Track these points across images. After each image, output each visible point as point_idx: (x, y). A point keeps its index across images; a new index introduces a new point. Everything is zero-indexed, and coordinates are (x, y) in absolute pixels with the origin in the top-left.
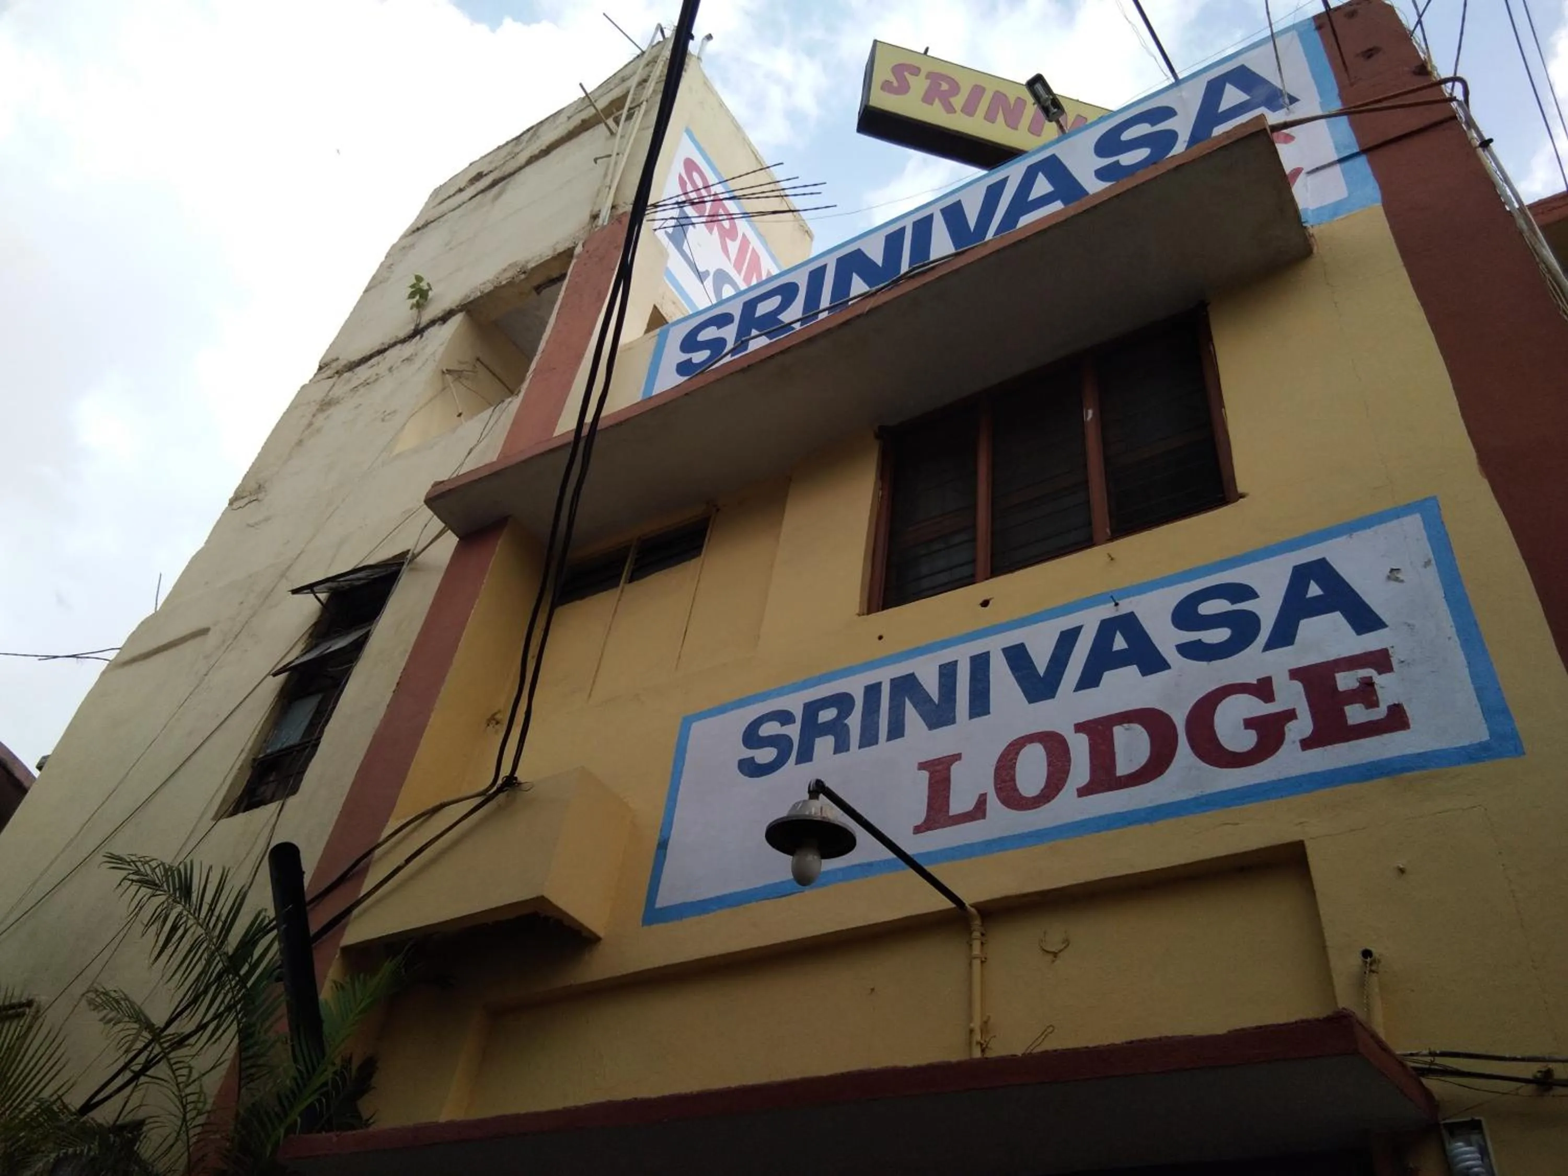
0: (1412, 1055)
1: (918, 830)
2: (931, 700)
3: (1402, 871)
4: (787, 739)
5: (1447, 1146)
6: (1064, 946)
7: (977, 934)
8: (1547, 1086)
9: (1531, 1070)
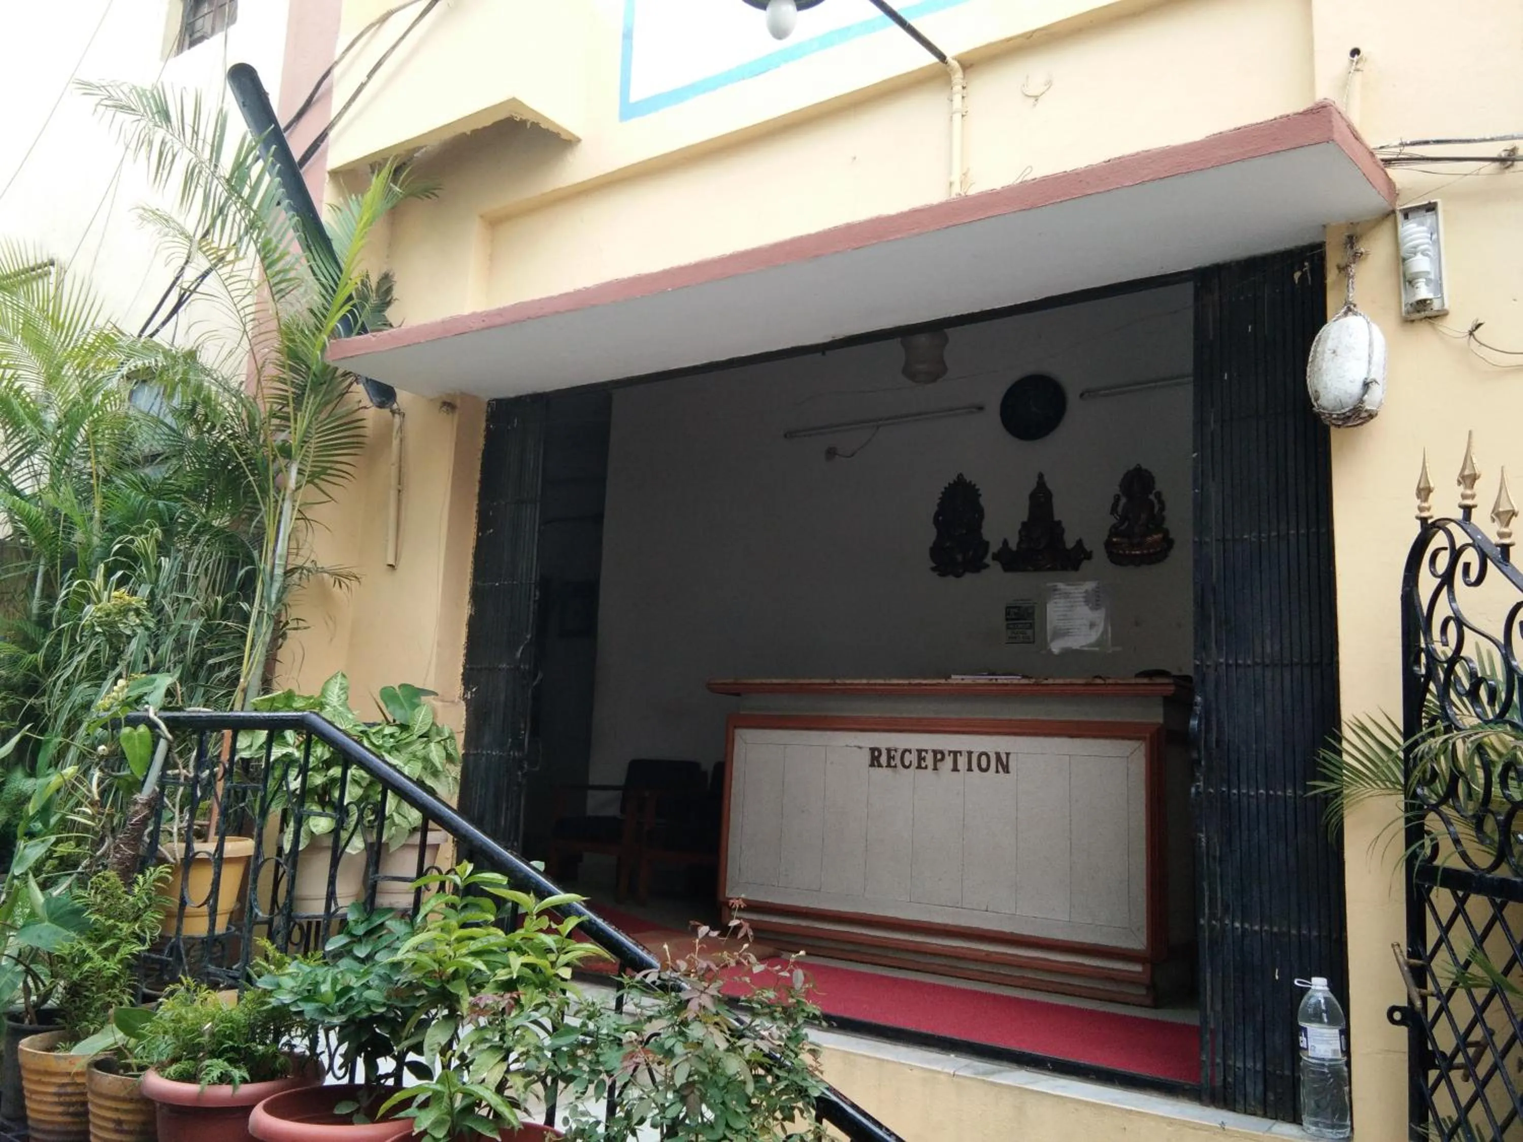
0: (1382, 147)
5: (1400, 229)
6: (1046, 88)
7: (957, 88)
8: (1509, 163)
9: (1498, 149)
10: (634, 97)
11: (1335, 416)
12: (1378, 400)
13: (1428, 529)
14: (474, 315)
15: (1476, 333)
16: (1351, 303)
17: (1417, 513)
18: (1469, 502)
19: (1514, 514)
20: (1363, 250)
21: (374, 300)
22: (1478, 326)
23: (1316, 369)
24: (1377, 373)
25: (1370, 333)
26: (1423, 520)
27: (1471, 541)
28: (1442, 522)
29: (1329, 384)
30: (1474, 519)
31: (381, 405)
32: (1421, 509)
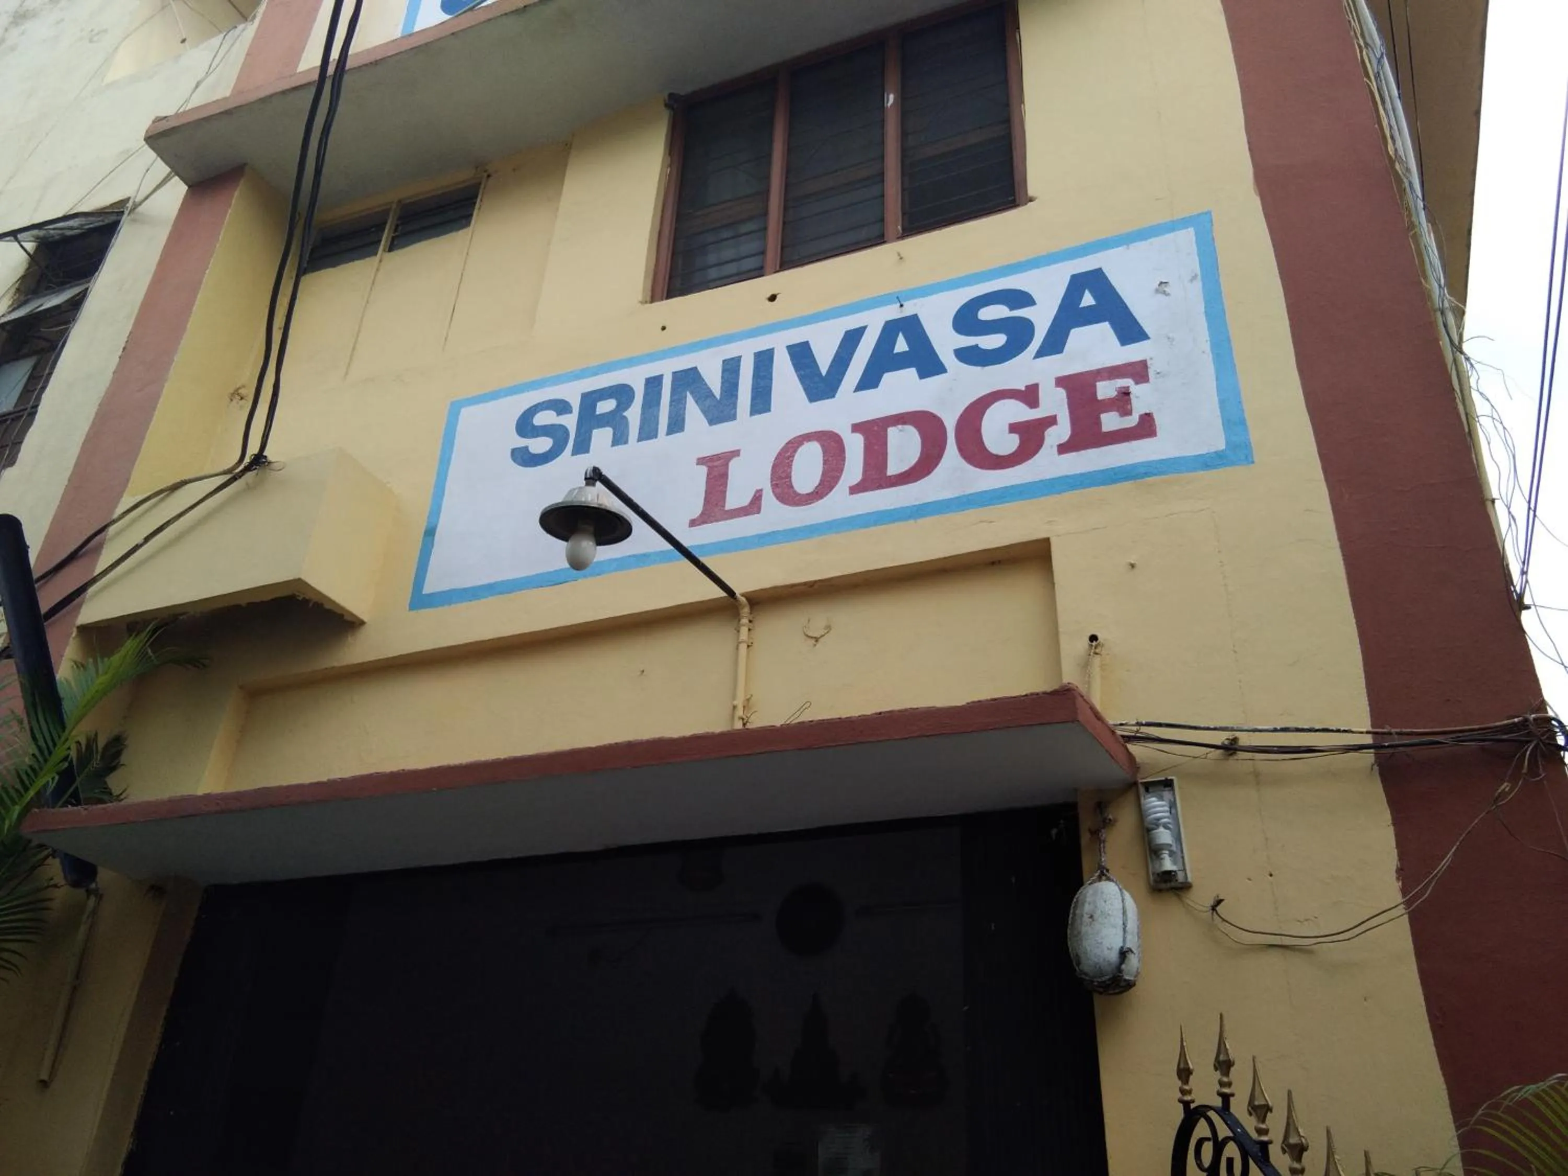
0: (1121, 725)
1: (693, 523)
2: (712, 395)
3: (1133, 566)
4: (564, 430)
5: (1142, 801)
6: (826, 631)
7: (745, 621)
8: (1232, 752)
9: (1220, 738)
10: (428, 589)
11: (1096, 984)
12: (1135, 970)
13: (1192, 1115)
14: (207, 797)
15: (1218, 908)
16: (1104, 868)
17: (1179, 1095)
18: (1226, 1090)
19: (1267, 1109)
20: (1111, 817)
21: (96, 762)
22: (1219, 902)
23: (1076, 932)
24: (1132, 942)
25: (1123, 900)
26: (1186, 1104)
27: (1231, 1135)
28: (1204, 1109)
29: (1089, 949)
30: (1233, 1110)
31: (75, 884)
32: (1183, 1092)
